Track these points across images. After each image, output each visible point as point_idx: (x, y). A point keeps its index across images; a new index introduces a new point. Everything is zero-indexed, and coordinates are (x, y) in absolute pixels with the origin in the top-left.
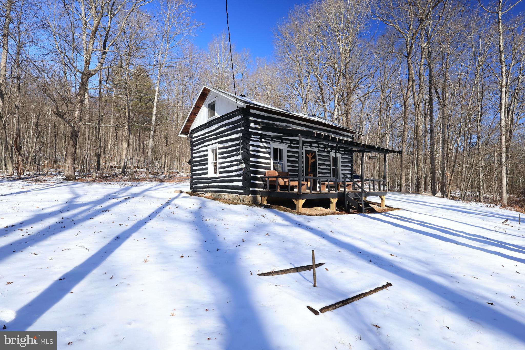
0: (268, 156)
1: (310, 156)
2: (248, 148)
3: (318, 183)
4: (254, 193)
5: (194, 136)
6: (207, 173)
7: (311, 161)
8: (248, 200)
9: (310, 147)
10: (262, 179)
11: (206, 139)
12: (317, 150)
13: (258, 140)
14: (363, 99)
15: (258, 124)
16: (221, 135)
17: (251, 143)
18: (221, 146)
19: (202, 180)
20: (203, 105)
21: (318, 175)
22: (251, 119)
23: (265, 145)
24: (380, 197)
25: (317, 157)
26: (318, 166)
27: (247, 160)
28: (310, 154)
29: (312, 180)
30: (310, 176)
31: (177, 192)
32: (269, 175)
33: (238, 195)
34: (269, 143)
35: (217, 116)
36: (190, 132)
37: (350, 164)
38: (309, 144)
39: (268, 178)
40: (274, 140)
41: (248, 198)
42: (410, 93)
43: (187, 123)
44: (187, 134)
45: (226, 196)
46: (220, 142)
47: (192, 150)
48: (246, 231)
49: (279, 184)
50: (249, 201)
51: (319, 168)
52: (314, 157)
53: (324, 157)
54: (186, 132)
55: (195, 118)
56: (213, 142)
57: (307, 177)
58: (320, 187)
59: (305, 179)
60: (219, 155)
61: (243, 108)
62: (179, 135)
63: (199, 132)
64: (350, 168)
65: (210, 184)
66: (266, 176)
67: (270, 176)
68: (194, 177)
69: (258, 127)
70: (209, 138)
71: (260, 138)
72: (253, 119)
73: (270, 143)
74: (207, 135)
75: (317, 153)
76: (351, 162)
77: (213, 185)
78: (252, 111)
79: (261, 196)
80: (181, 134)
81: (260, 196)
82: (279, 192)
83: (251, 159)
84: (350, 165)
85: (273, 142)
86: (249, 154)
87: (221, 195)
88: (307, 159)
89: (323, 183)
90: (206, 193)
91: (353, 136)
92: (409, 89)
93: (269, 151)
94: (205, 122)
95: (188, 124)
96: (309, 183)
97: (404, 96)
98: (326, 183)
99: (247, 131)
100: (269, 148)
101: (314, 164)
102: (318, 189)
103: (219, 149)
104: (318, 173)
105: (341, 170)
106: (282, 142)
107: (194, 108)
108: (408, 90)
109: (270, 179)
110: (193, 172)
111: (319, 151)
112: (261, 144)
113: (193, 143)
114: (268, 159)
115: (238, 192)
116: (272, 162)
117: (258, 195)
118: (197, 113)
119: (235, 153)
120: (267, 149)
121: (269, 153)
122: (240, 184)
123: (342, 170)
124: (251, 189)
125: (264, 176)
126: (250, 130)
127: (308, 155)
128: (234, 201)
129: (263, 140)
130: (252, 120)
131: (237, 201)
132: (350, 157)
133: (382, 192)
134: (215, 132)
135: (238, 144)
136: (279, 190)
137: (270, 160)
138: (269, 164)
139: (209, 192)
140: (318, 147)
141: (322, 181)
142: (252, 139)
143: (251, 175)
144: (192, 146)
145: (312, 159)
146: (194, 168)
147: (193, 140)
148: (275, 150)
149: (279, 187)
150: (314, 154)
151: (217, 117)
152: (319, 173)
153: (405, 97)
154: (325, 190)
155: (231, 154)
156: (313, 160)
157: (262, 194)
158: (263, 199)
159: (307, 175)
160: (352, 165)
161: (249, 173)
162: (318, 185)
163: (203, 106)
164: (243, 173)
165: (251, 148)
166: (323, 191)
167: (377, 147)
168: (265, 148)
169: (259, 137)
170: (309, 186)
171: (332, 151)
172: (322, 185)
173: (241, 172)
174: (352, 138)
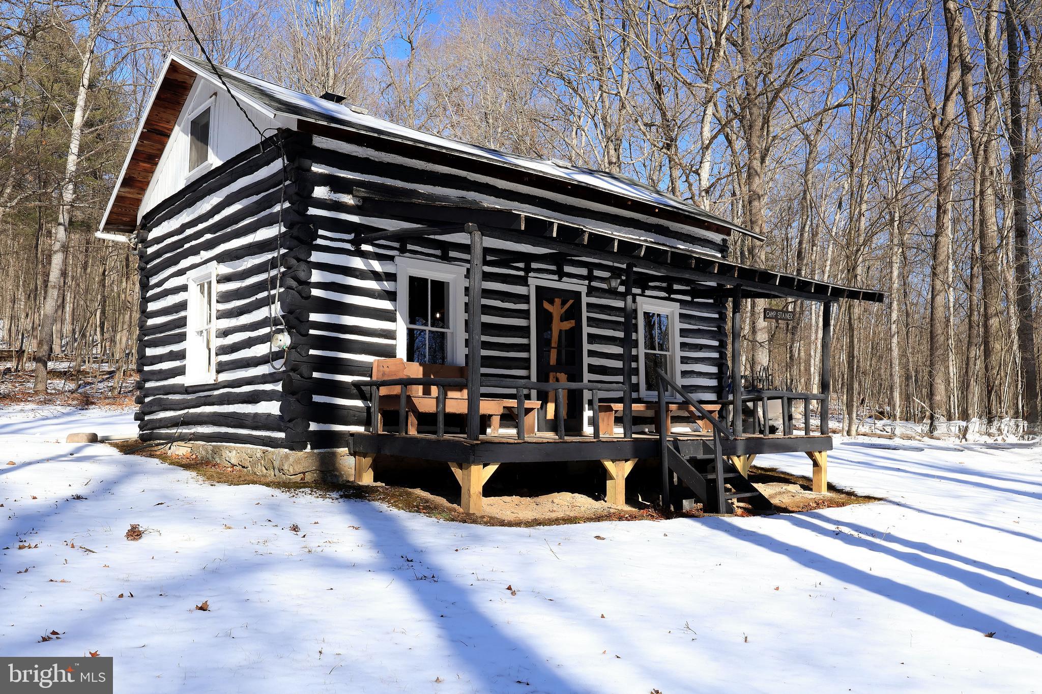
0: (386, 305)
1: (555, 309)
2: (302, 275)
3: (586, 406)
4: (327, 441)
5: (152, 235)
6: (181, 371)
7: (558, 326)
8: (299, 468)
9: (556, 277)
10: (359, 391)
11: (187, 246)
12: (583, 290)
13: (348, 246)
14: (810, 128)
15: (348, 191)
16: (229, 230)
17: (316, 257)
18: (225, 269)
19: (170, 397)
20: (176, 127)
21: (587, 376)
22: (318, 169)
23: (377, 266)
24: (810, 455)
25: (585, 314)
26: (586, 347)
27: (297, 319)
28: (558, 301)
29: (563, 395)
30: (557, 380)
31: (76, 439)
32: (384, 374)
33: (269, 449)
34: (391, 258)
35: (214, 161)
36: (138, 223)
37: (713, 338)
38: (553, 268)
39: (379, 384)
40: (409, 247)
41: (298, 461)
42: (953, 109)
43: (123, 190)
44: (131, 232)
45: (233, 453)
46: (221, 258)
47: (145, 287)
48: (127, 594)
49: (413, 409)
50: (304, 473)
51: (592, 353)
52: (574, 313)
53: (612, 313)
54: (125, 224)
55: (153, 172)
56: (205, 255)
57: (544, 386)
58: (594, 422)
59: (534, 393)
60: (218, 302)
61: (288, 130)
62: (99, 235)
63: (165, 224)
64: (715, 355)
65: (192, 411)
66: (374, 378)
67: (386, 378)
68: (148, 385)
69: (348, 199)
70: (194, 243)
71: (356, 242)
72: (326, 172)
73: (397, 259)
74: (189, 232)
75: (585, 300)
76: (720, 334)
77: (200, 415)
78: (321, 142)
79: (354, 454)
80: (107, 229)
81: (351, 454)
82: (413, 440)
83: (314, 317)
84: (716, 343)
85: (407, 254)
86: (309, 297)
87: (219, 447)
88: (544, 319)
89: (604, 405)
90: (175, 444)
91: (724, 240)
92: (951, 93)
93: (393, 290)
94: (181, 186)
95: (129, 193)
96: (551, 407)
97: (934, 117)
98: (619, 407)
99: (302, 212)
100: (391, 277)
101: (573, 338)
102: (588, 430)
103: (218, 282)
104: (589, 372)
105: (678, 360)
106: (445, 258)
107: (143, 136)
108: (947, 99)
109: (383, 391)
110: (146, 368)
111: (591, 291)
112: (357, 263)
113: (147, 263)
114: (389, 316)
115: (270, 437)
116: (401, 327)
117: (345, 450)
118: (159, 156)
119: (265, 294)
120: (382, 280)
121: (391, 296)
122: (272, 408)
123: (684, 360)
124: (313, 427)
125: (368, 379)
126: (312, 211)
127: (546, 305)
128: (255, 474)
129: (365, 247)
130: (321, 175)
131: (265, 471)
132: (716, 316)
133: (814, 437)
134: (211, 222)
135: (273, 264)
136: (413, 432)
137: (394, 320)
138: (390, 335)
139: (190, 440)
140: (590, 277)
141: (601, 400)
142: (320, 241)
143: (315, 375)
144: (146, 275)
145: (564, 318)
146: (150, 352)
147: (150, 250)
148: (417, 284)
149: (412, 420)
150: (571, 302)
151: (213, 168)
152: (593, 369)
153: (937, 121)
154: (611, 433)
155: (253, 299)
156: (568, 325)
157: (358, 446)
158: (360, 463)
159: (543, 376)
160: (723, 345)
161: (304, 369)
162: (587, 414)
163: (177, 129)
164: (284, 369)
165: (316, 276)
166: (603, 436)
167: (779, 274)
168: (376, 276)
169: (351, 236)
170: (550, 414)
171: (643, 292)
172: (602, 415)
173: (279, 364)
174: (723, 248)
